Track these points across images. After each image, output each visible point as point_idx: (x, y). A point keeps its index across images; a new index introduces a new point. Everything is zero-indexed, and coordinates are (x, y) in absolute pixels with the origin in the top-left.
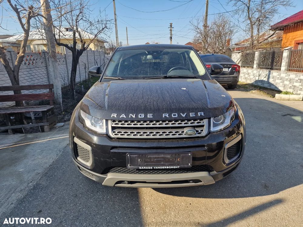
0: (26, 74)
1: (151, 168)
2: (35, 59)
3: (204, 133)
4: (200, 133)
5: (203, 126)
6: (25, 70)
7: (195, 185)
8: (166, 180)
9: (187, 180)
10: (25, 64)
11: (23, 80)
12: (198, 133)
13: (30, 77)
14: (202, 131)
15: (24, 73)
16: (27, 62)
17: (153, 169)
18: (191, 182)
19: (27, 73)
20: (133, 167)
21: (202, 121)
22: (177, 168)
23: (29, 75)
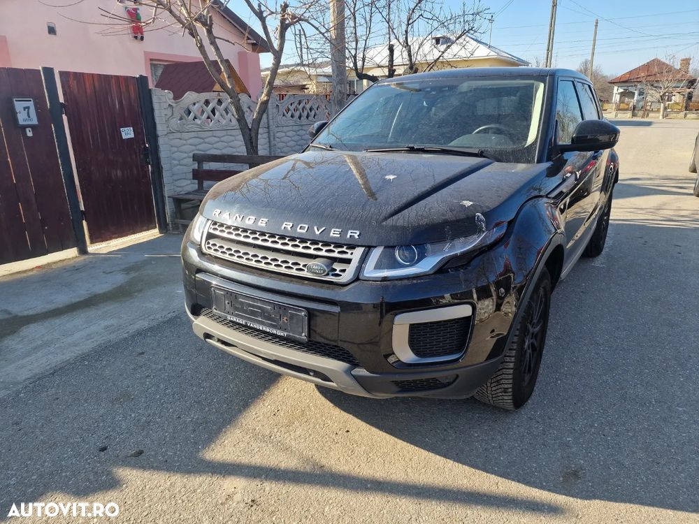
0: (291, 135)
1: (244, 323)
2: (315, 107)
3: (345, 278)
4: (338, 275)
5: (348, 261)
6: (290, 128)
7: (322, 384)
8: (264, 354)
9: (305, 369)
10: (292, 116)
11: (283, 147)
12: (333, 275)
13: (299, 143)
14: (344, 271)
15: (288, 134)
16: (297, 114)
17: (246, 326)
18: (311, 374)
19: (295, 133)
20: (219, 312)
21: (349, 251)
22: (282, 336)
23: (297, 138)
